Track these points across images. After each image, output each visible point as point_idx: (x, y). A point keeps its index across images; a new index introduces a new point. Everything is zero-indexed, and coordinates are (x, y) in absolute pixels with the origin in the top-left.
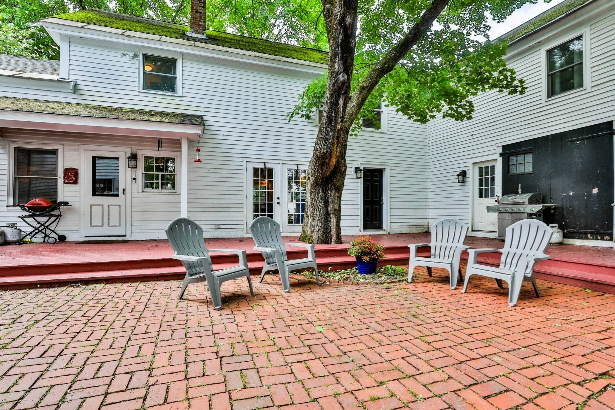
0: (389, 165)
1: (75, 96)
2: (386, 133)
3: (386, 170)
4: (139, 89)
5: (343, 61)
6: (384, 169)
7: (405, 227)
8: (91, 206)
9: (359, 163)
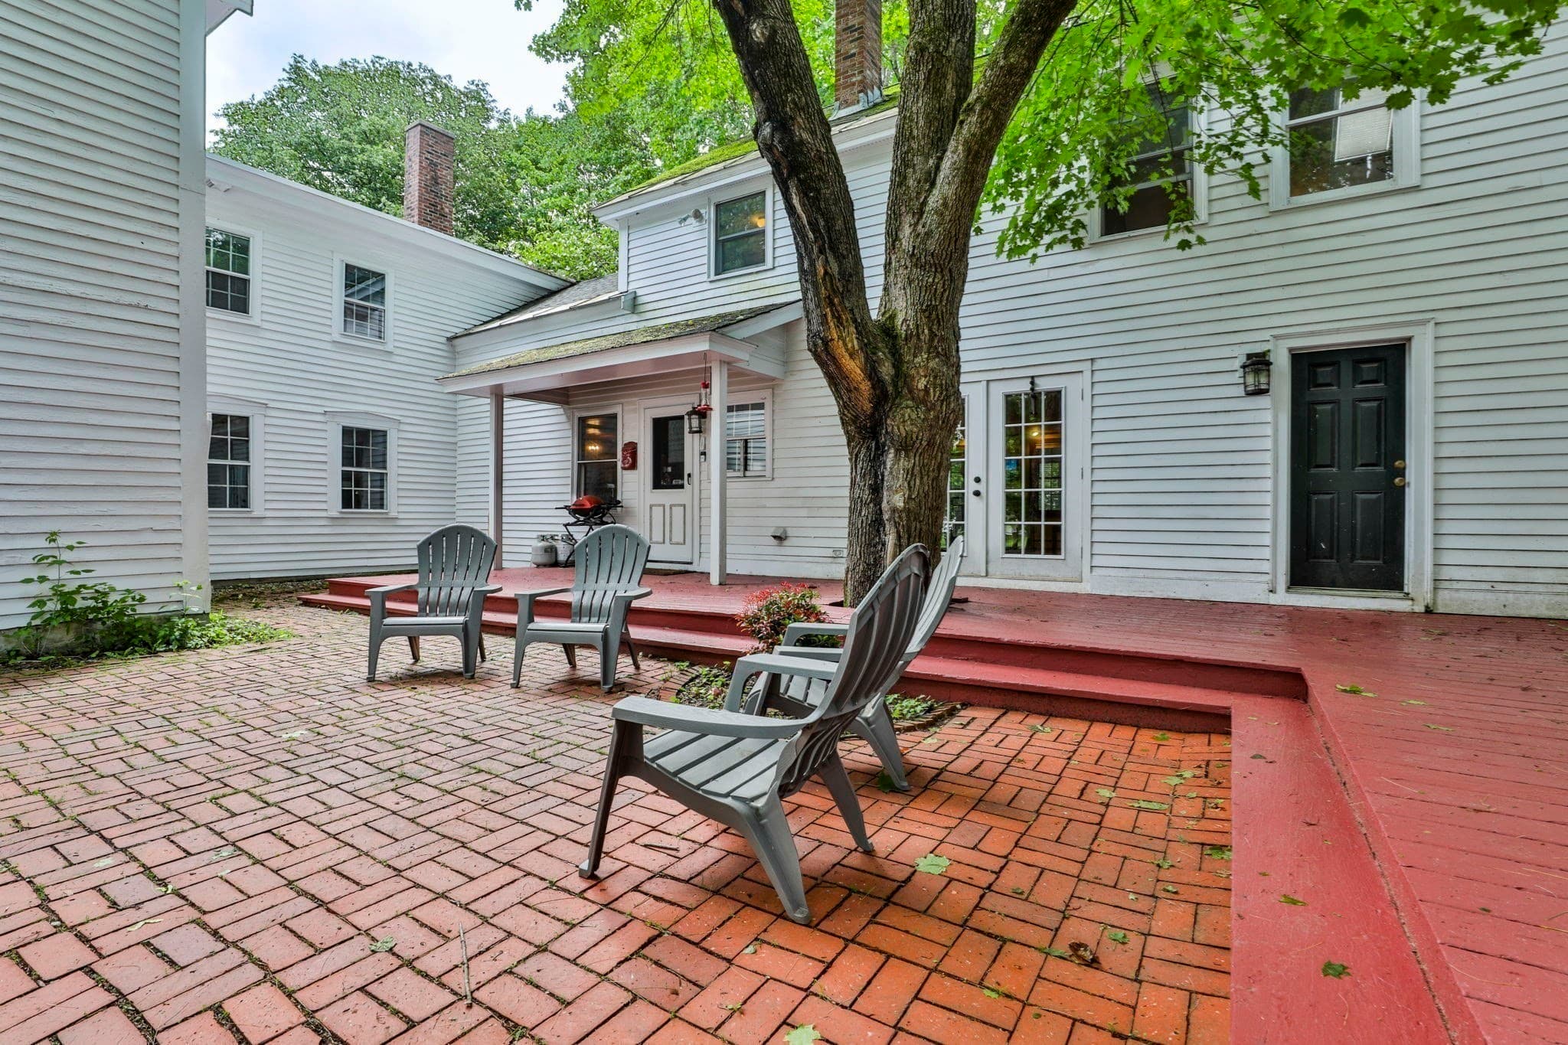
0: (1427, 321)
1: (635, 318)
2: (1416, 189)
3: (1415, 345)
4: (709, 277)
5: (758, 89)
6: (1409, 339)
7: (1541, 588)
8: (651, 507)
9: (1266, 335)
